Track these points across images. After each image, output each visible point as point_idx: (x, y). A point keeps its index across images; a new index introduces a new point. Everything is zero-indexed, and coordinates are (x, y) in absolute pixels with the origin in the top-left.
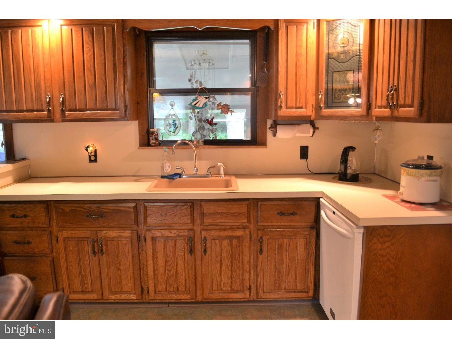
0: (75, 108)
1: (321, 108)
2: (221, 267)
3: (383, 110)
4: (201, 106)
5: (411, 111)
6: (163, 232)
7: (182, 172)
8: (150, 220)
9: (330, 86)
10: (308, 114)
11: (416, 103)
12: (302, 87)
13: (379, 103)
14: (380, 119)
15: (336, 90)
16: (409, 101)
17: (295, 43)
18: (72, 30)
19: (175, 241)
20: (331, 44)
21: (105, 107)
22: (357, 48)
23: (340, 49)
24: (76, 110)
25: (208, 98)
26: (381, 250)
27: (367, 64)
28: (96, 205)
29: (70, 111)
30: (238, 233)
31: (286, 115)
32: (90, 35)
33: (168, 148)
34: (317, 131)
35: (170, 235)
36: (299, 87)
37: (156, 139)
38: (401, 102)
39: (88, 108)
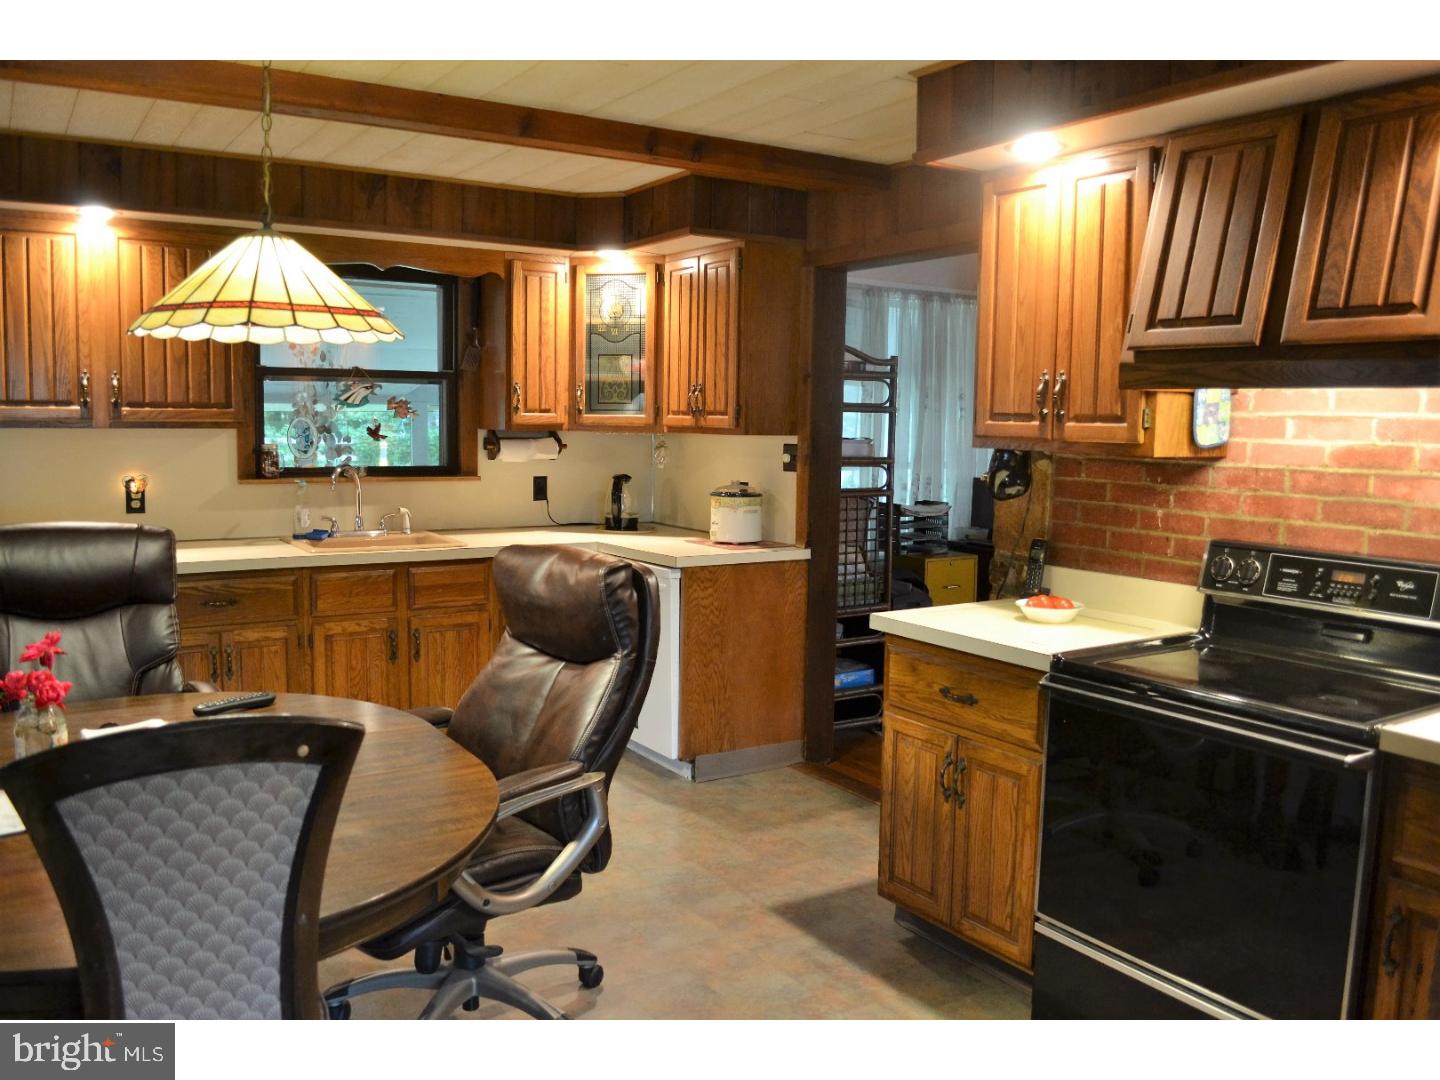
0: (141, 399)
1: (580, 411)
2: (443, 681)
3: (681, 416)
4: (357, 402)
5: (726, 420)
6: (346, 624)
7: (333, 526)
8: (321, 605)
9: (594, 376)
10: (559, 421)
11: (731, 409)
12: (550, 377)
13: (674, 407)
14: (673, 429)
15: (604, 383)
16: (721, 407)
17: (538, 306)
18: (141, 248)
19: (365, 641)
20: (595, 311)
21: (205, 400)
22: (637, 321)
23: (607, 320)
24: (142, 405)
25: (371, 387)
26: (703, 599)
27: (653, 348)
28: (220, 582)
29: (129, 405)
30: (470, 618)
31: (526, 422)
32: (179, 263)
33: (307, 482)
34: (563, 450)
35: (357, 629)
36: (545, 376)
37: (275, 464)
38: (710, 406)
39: (169, 400)
